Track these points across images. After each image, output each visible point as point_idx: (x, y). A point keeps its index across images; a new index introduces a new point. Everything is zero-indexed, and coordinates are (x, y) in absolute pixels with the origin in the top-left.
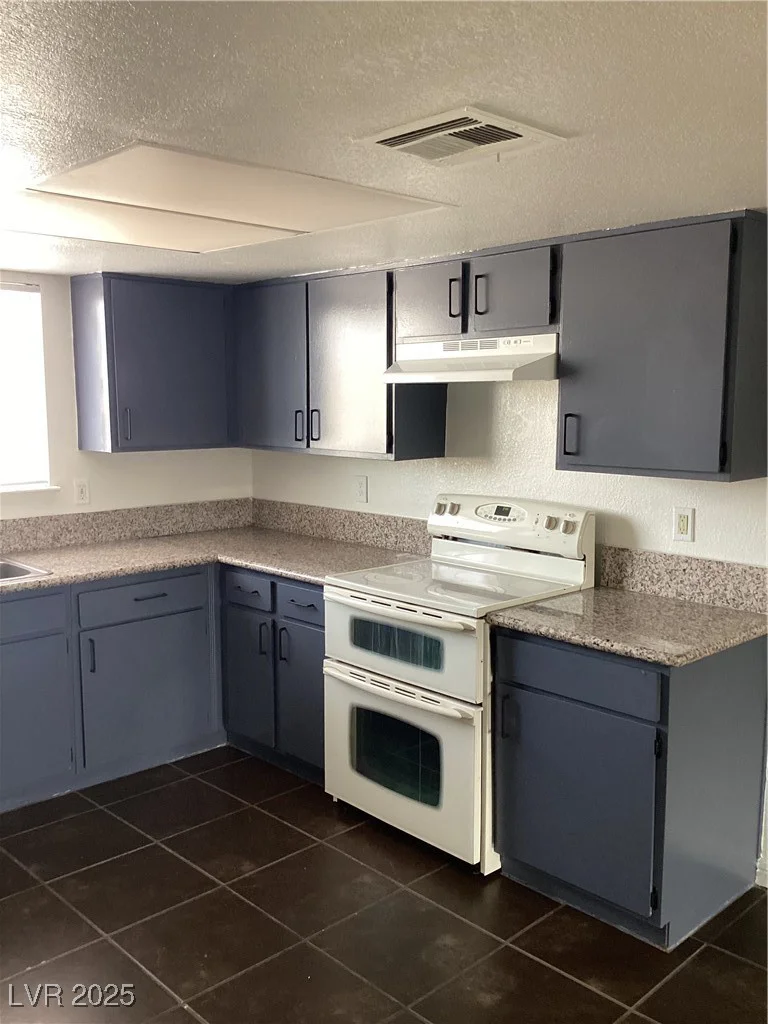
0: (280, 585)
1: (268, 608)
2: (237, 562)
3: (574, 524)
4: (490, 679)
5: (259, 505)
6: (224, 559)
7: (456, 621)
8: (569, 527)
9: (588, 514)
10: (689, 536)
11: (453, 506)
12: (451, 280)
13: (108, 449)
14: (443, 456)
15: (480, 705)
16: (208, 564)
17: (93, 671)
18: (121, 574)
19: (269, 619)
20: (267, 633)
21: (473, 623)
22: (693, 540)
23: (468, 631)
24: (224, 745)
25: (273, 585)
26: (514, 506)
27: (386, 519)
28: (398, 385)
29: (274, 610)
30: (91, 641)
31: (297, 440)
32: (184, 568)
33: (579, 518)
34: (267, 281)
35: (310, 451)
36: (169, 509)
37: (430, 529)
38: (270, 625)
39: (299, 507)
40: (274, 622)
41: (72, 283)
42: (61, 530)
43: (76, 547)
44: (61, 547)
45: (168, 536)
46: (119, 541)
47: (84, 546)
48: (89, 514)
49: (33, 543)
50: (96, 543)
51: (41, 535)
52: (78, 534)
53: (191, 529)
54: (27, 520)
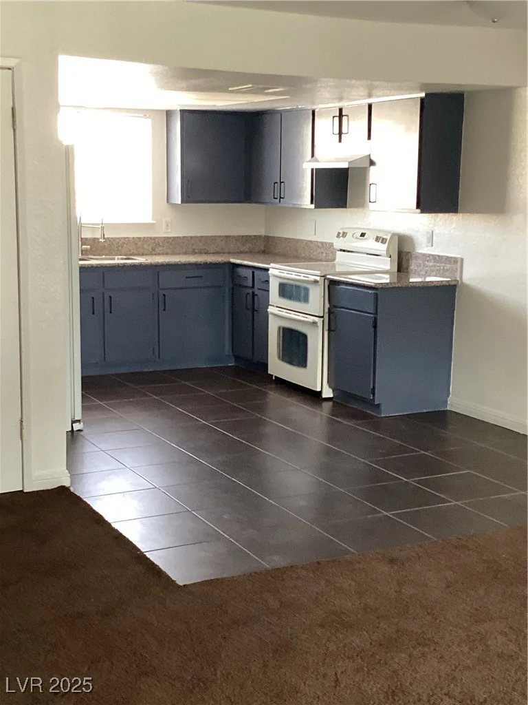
0: (256, 273)
1: (251, 285)
2: (238, 261)
3: (386, 240)
4: (327, 305)
5: (267, 239)
6: (233, 260)
7: (312, 278)
8: (384, 241)
9: (394, 235)
10: (430, 244)
11: (344, 233)
12: (334, 117)
13: (180, 202)
14: (346, 207)
15: (322, 317)
16: (225, 264)
17: (164, 310)
18: (179, 263)
19: (250, 291)
20: (250, 297)
21: (318, 278)
22: (432, 246)
23: (316, 282)
24: (233, 364)
25: (253, 273)
26: (368, 233)
27: (322, 243)
28: (316, 169)
29: (253, 287)
30: (164, 295)
31: (274, 198)
32: (210, 263)
33: (388, 237)
34: (262, 111)
35: (280, 205)
36: (214, 238)
37: (335, 246)
38: (251, 294)
39: (286, 239)
40: (253, 293)
41: (167, 114)
42: (155, 245)
43: (163, 254)
44: (156, 254)
45: (213, 253)
46: (185, 253)
47: (167, 254)
48: (170, 238)
49: (142, 250)
50: (173, 254)
51: (146, 246)
52: (164, 248)
53: (227, 251)
54: (140, 238)
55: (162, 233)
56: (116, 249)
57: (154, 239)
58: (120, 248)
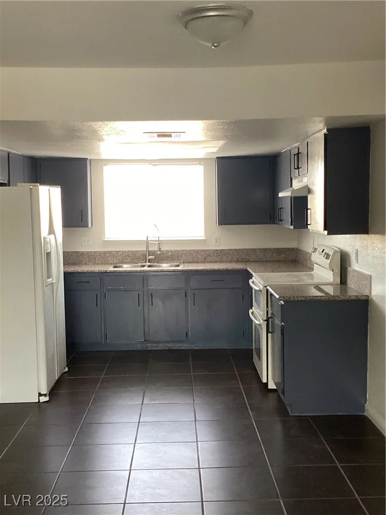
4: (270, 311)
5: (297, 251)
8: (328, 257)
10: (357, 261)
11: (315, 249)
13: (217, 224)
16: (243, 271)
17: (194, 305)
21: (261, 288)
23: (261, 291)
28: (294, 197)
30: (194, 294)
37: (312, 260)
39: (303, 251)
41: (215, 161)
42: (207, 256)
43: (213, 262)
44: (207, 262)
45: (253, 261)
46: (231, 262)
47: (216, 262)
48: (219, 250)
49: (196, 259)
50: (221, 261)
51: (199, 257)
52: (214, 258)
53: (265, 260)
54: (195, 250)
55: (213, 246)
56: (177, 258)
57: (206, 251)
58: (180, 258)
